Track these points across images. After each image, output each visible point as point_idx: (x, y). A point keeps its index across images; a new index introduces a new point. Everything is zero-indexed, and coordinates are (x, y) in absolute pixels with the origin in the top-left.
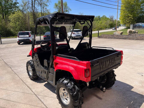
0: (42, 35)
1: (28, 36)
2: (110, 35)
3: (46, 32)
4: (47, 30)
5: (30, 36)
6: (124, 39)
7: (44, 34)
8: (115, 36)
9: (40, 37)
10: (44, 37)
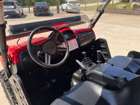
0: (31, 6)
1: (13, 7)
2: (112, 9)
3: (36, 2)
4: (37, 1)
5: (15, 8)
6: (128, 14)
7: (33, 5)
8: (117, 10)
9: (28, 8)
10: (34, 8)
